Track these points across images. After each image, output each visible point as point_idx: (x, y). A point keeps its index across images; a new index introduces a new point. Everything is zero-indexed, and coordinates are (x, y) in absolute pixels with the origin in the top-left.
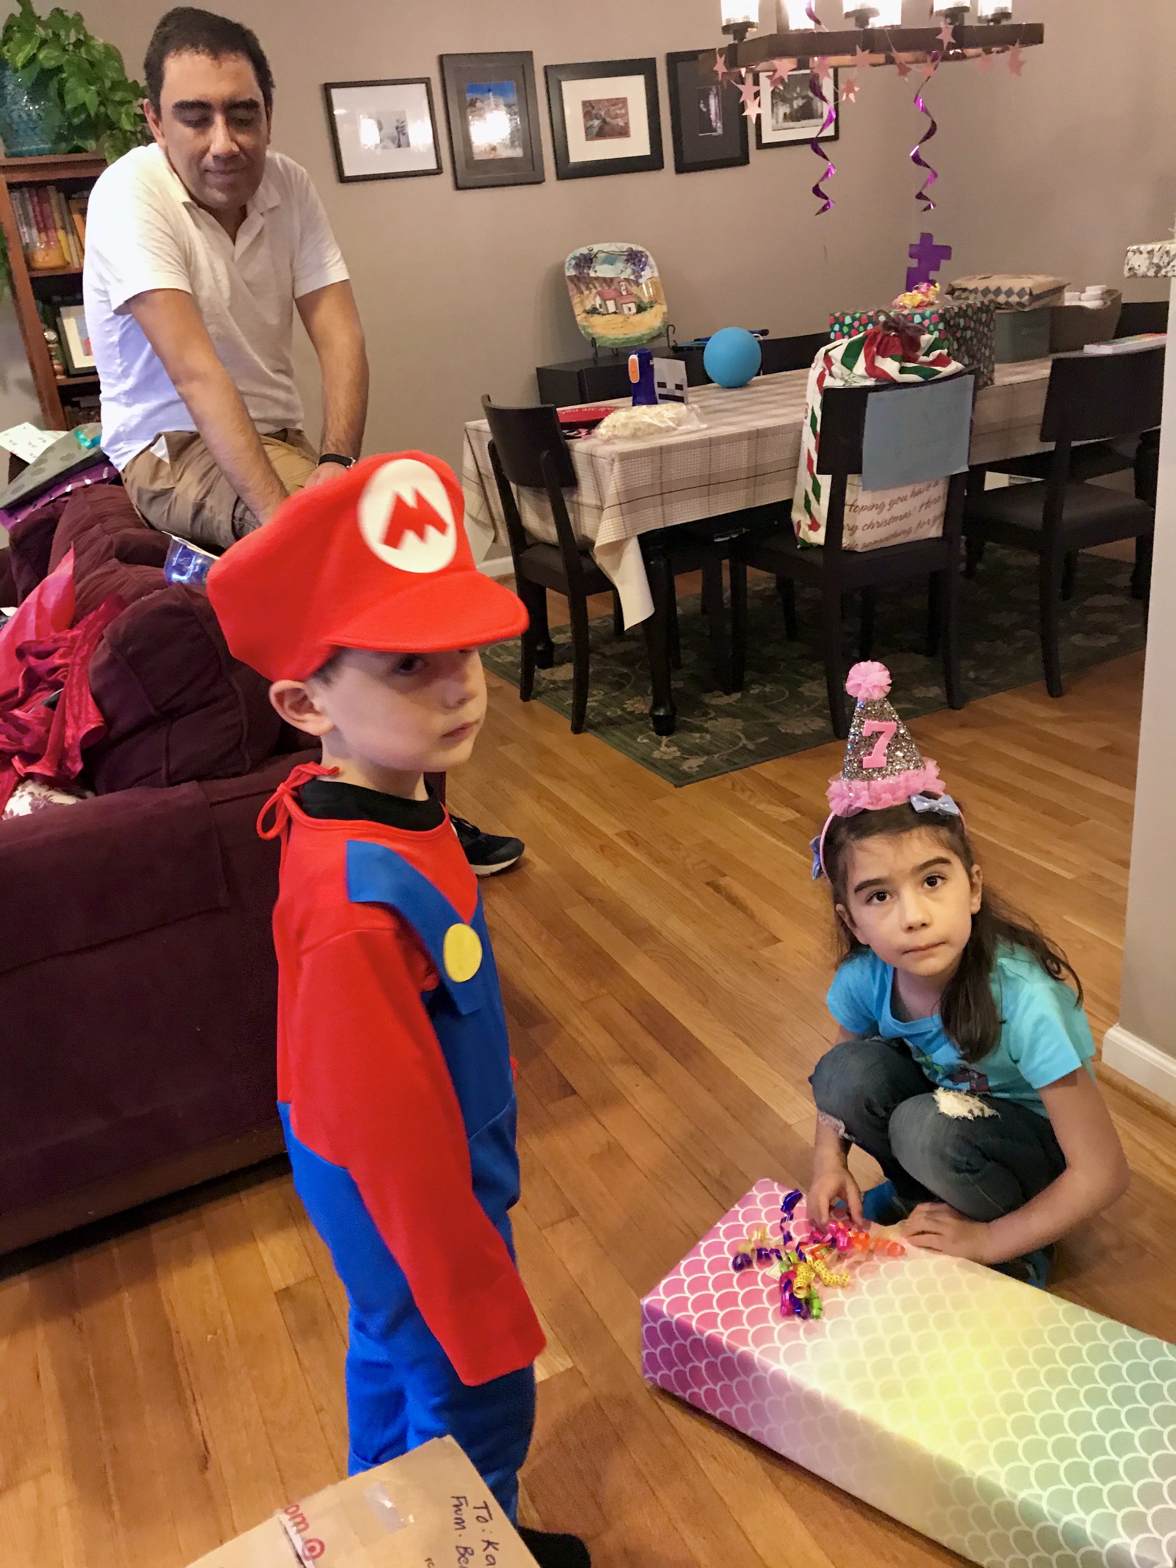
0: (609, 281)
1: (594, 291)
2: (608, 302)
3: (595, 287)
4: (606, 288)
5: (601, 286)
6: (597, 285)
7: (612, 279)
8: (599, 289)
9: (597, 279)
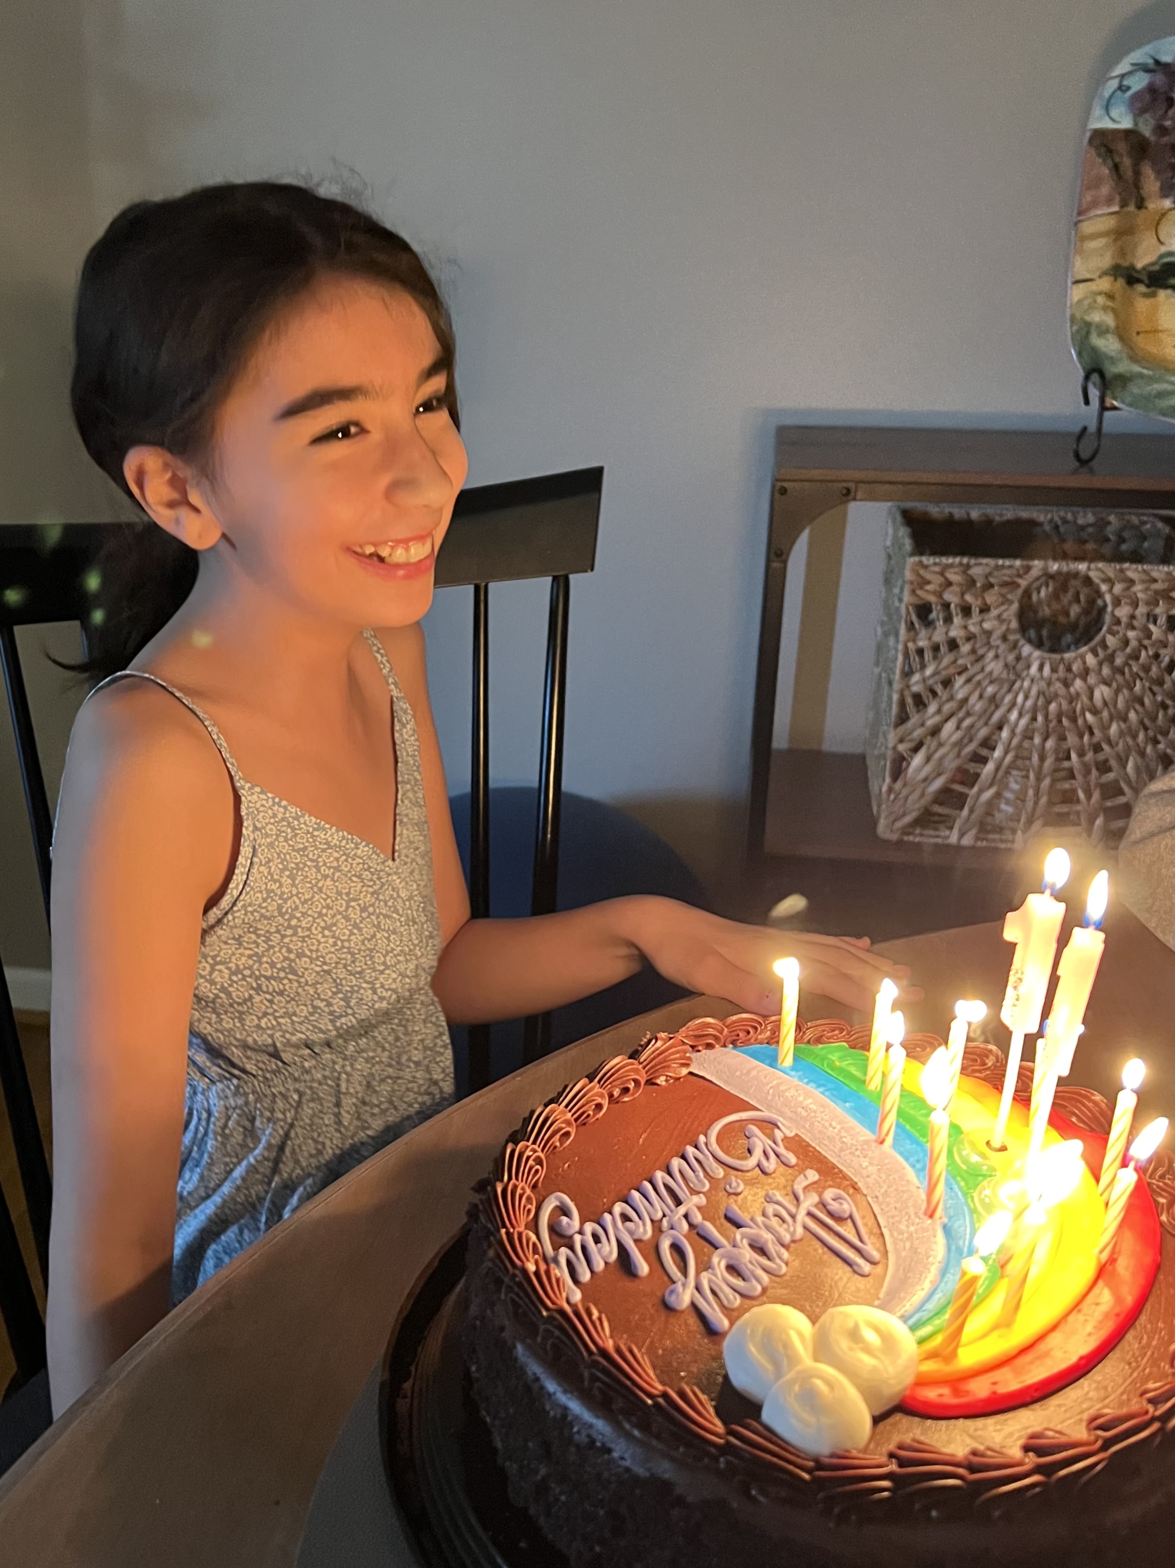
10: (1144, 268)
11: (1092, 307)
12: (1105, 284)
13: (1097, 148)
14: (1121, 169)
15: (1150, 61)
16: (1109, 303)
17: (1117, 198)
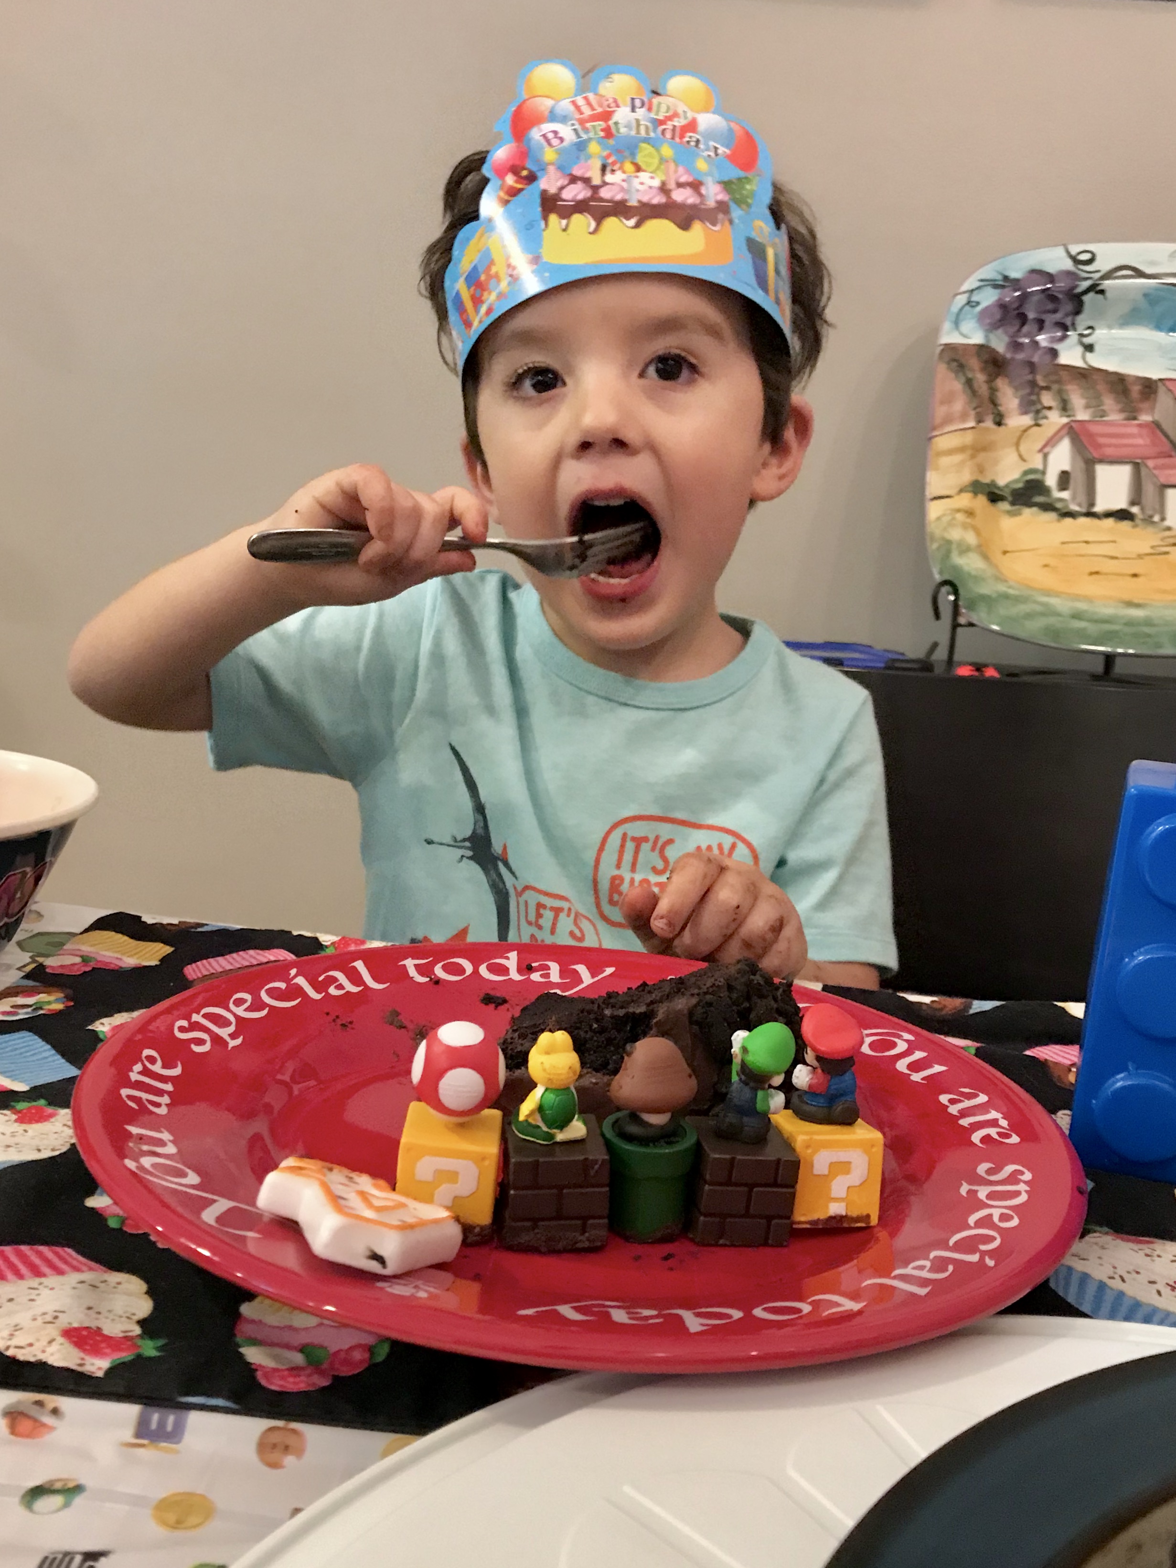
0: (1136, 389)
1: (1055, 420)
2: (1102, 472)
3: (1065, 407)
4: (1115, 417)
5: (1095, 403)
6: (1077, 400)
7: (1149, 387)
8: (1082, 415)
9: (1085, 375)
10: (1007, 486)
11: (951, 524)
12: (965, 500)
13: (948, 363)
14: (976, 385)
15: (1000, 277)
16: (969, 520)
17: (973, 413)
